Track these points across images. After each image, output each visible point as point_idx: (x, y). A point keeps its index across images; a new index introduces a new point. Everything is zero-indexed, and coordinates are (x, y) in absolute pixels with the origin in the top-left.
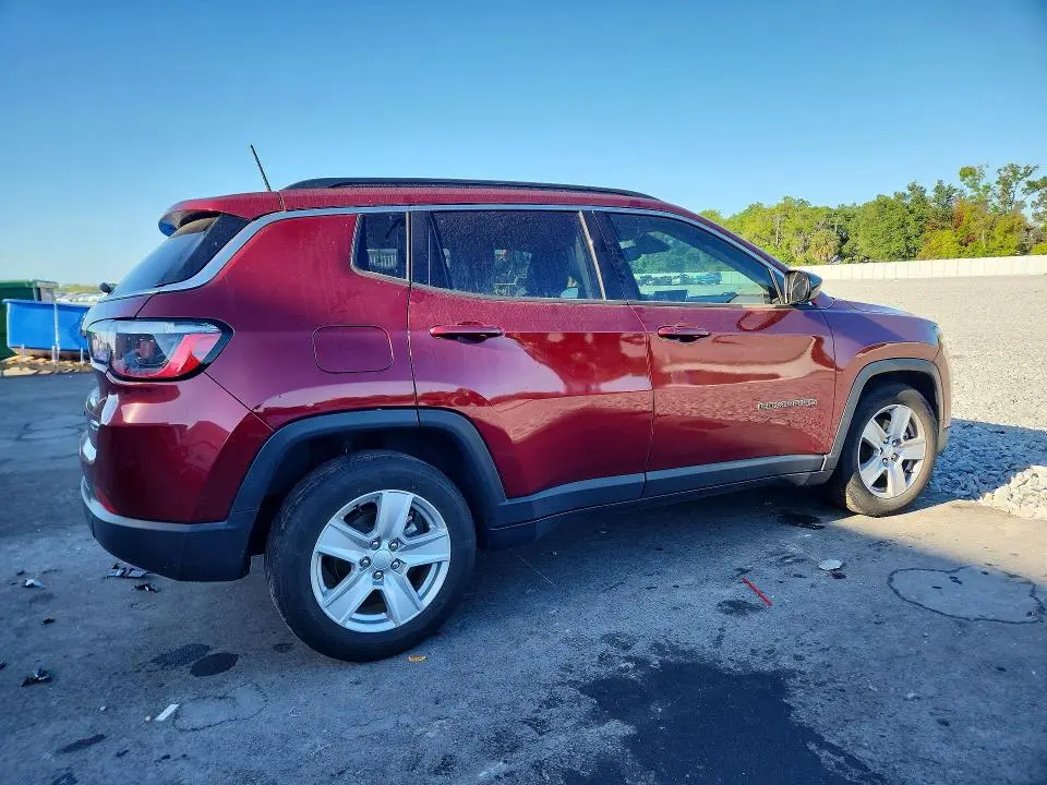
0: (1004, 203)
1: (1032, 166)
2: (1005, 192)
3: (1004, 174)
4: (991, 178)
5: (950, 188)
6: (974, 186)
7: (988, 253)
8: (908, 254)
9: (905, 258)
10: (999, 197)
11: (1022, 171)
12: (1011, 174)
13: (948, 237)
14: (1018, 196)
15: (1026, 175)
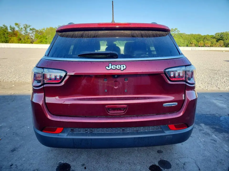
0: (26, 32)
1: (30, 25)
2: (26, 30)
3: (25, 26)
4: (22, 26)
5: (13, 27)
6: (19, 27)
7: (25, 43)
8: (7, 42)
9: (6, 43)
10: (24, 31)
11: (28, 26)
12: (26, 26)
13: (15, 38)
14: (28, 31)
15: (29, 27)
